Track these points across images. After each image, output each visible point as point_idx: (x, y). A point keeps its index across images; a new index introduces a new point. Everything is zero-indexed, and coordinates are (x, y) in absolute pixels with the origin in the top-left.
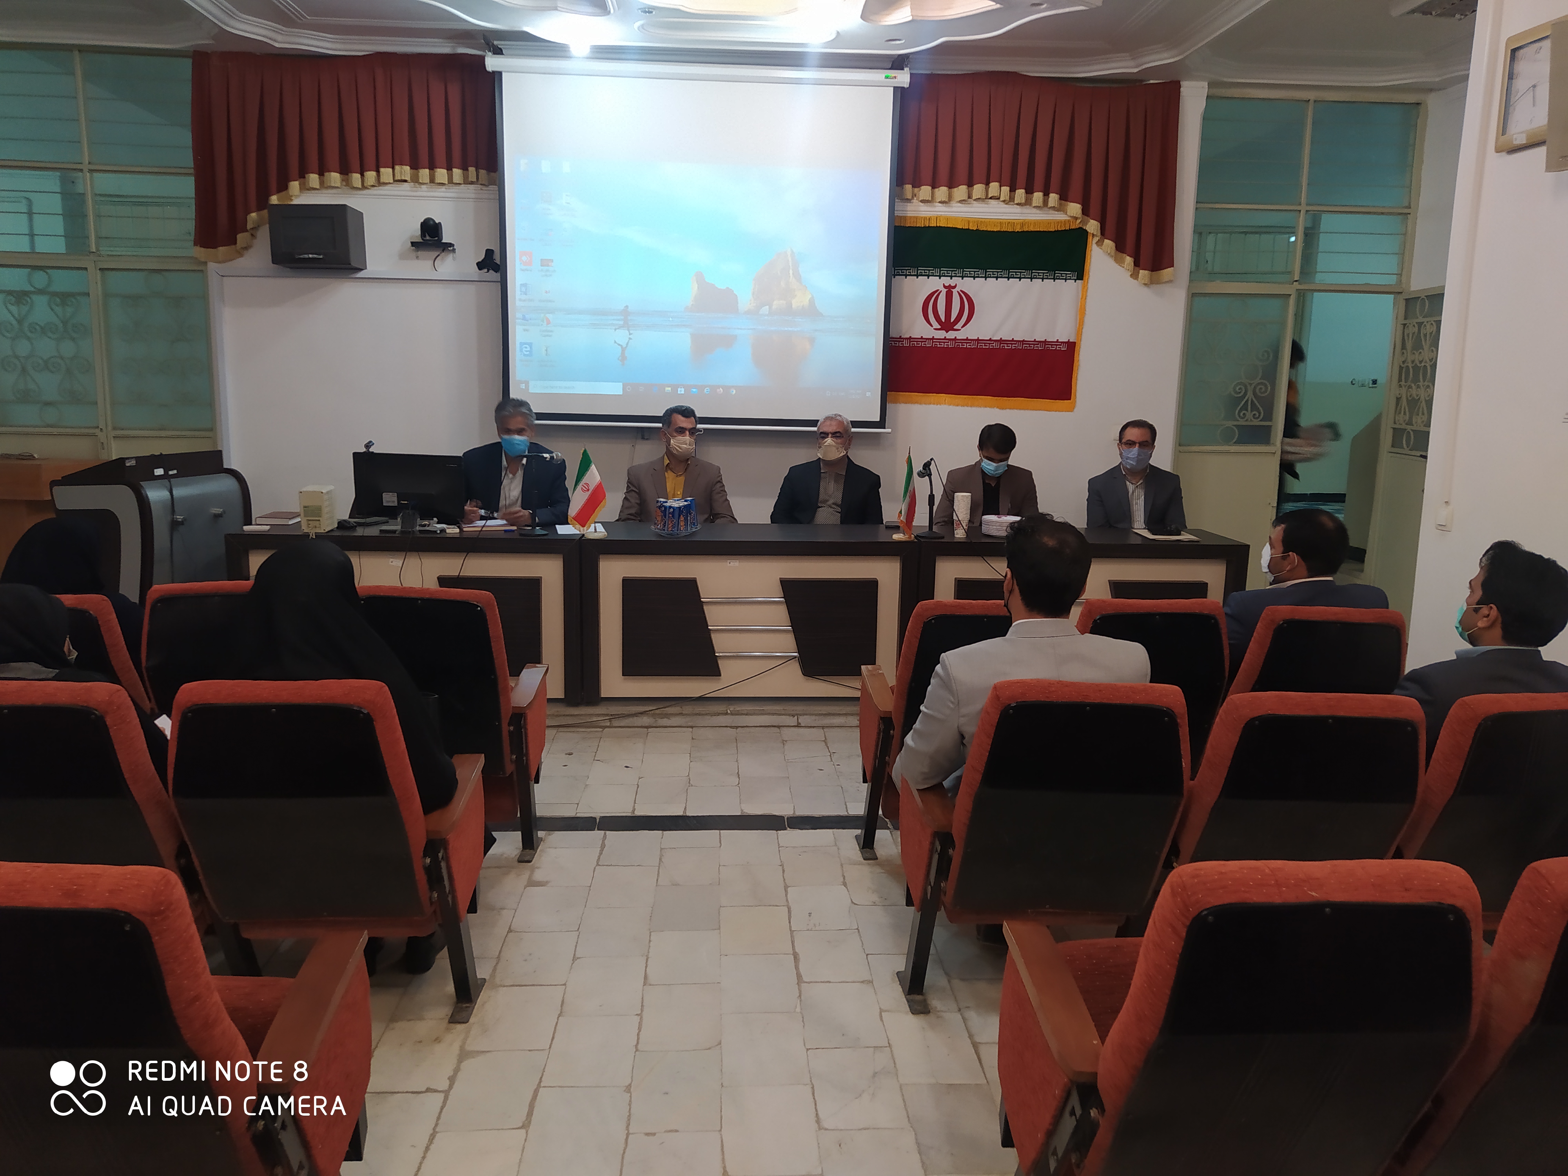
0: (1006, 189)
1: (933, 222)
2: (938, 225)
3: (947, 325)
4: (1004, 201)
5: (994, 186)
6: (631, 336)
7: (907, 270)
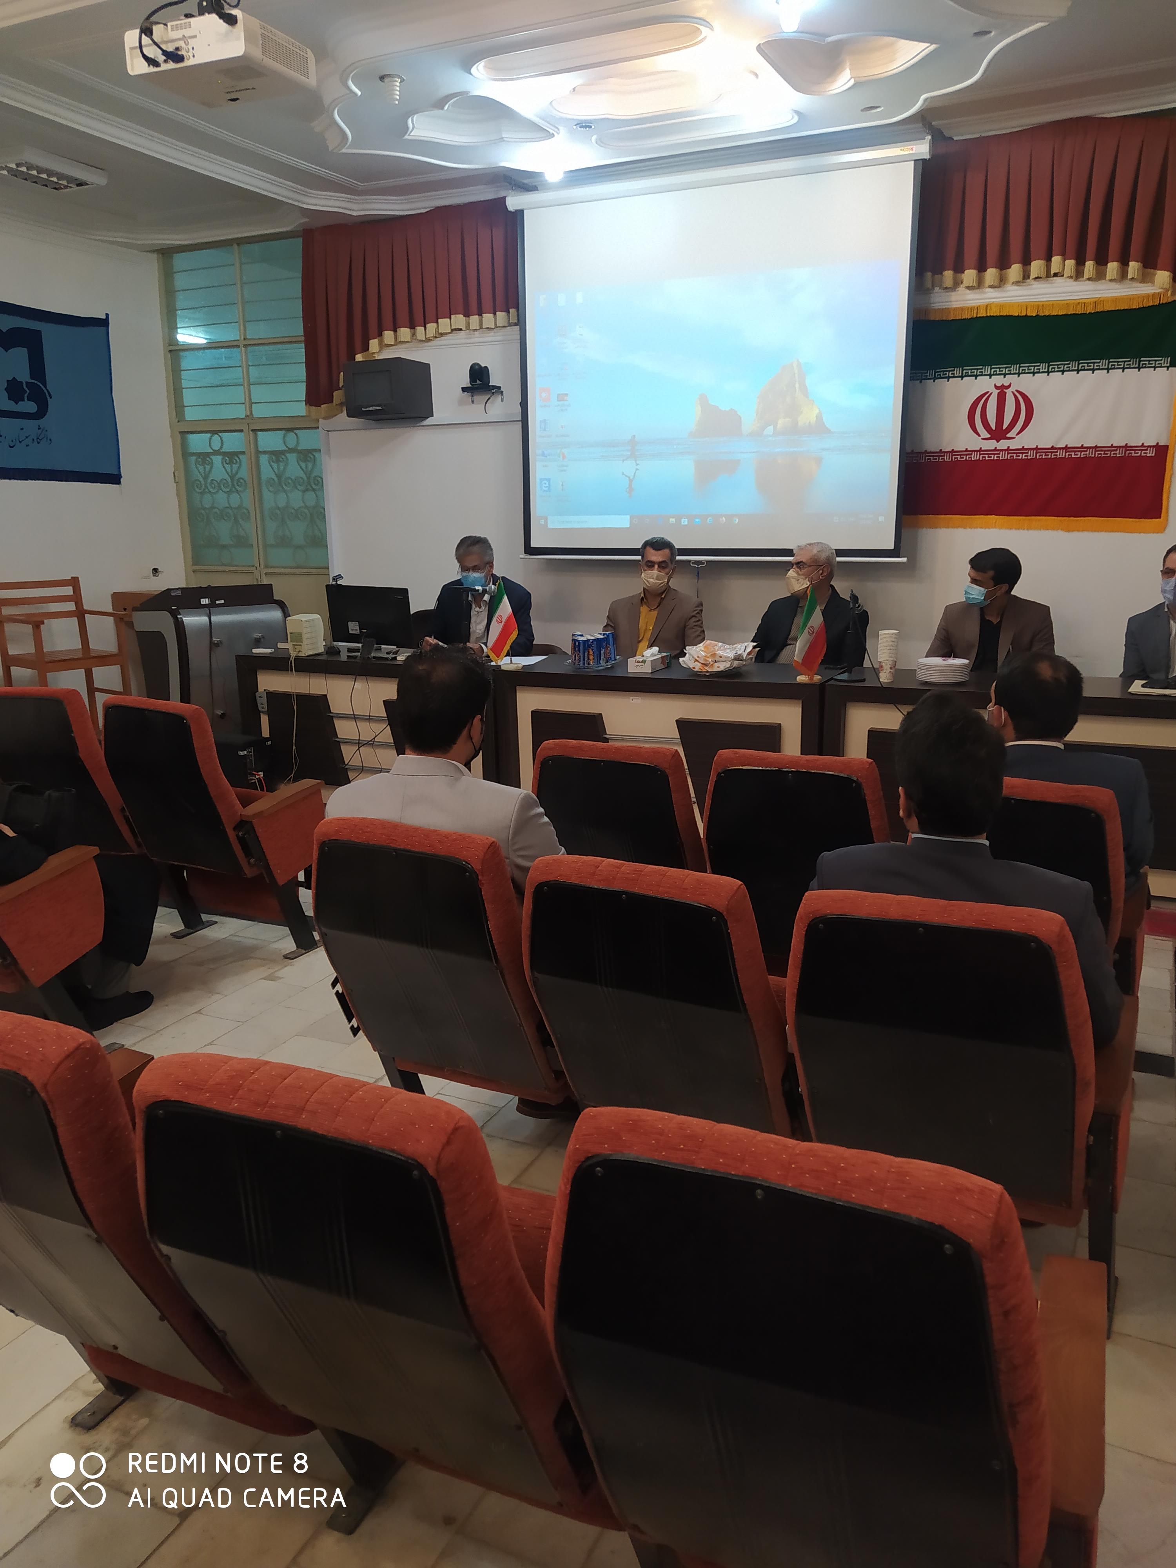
0: (1070, 263)
1: (981, 312)
2: (988, 315)
3: (999, 433)
4: (1071, 277)
5: (1056, 260)
7: (949, 371)
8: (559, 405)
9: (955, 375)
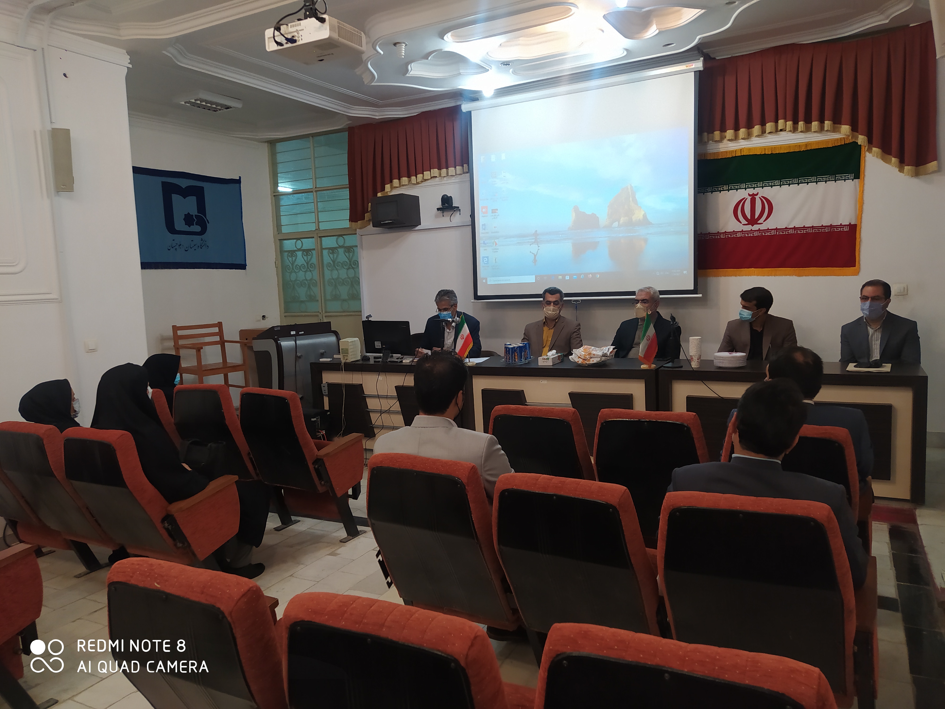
0: (789, 123)
1: (738, 153)
2: (742, 154)
3: (753, 221)
4: (790, 131)
5: (781, 122)
6: (539, 248)
7: (721, 187)
8: (492, 216)
9: (724, 189)
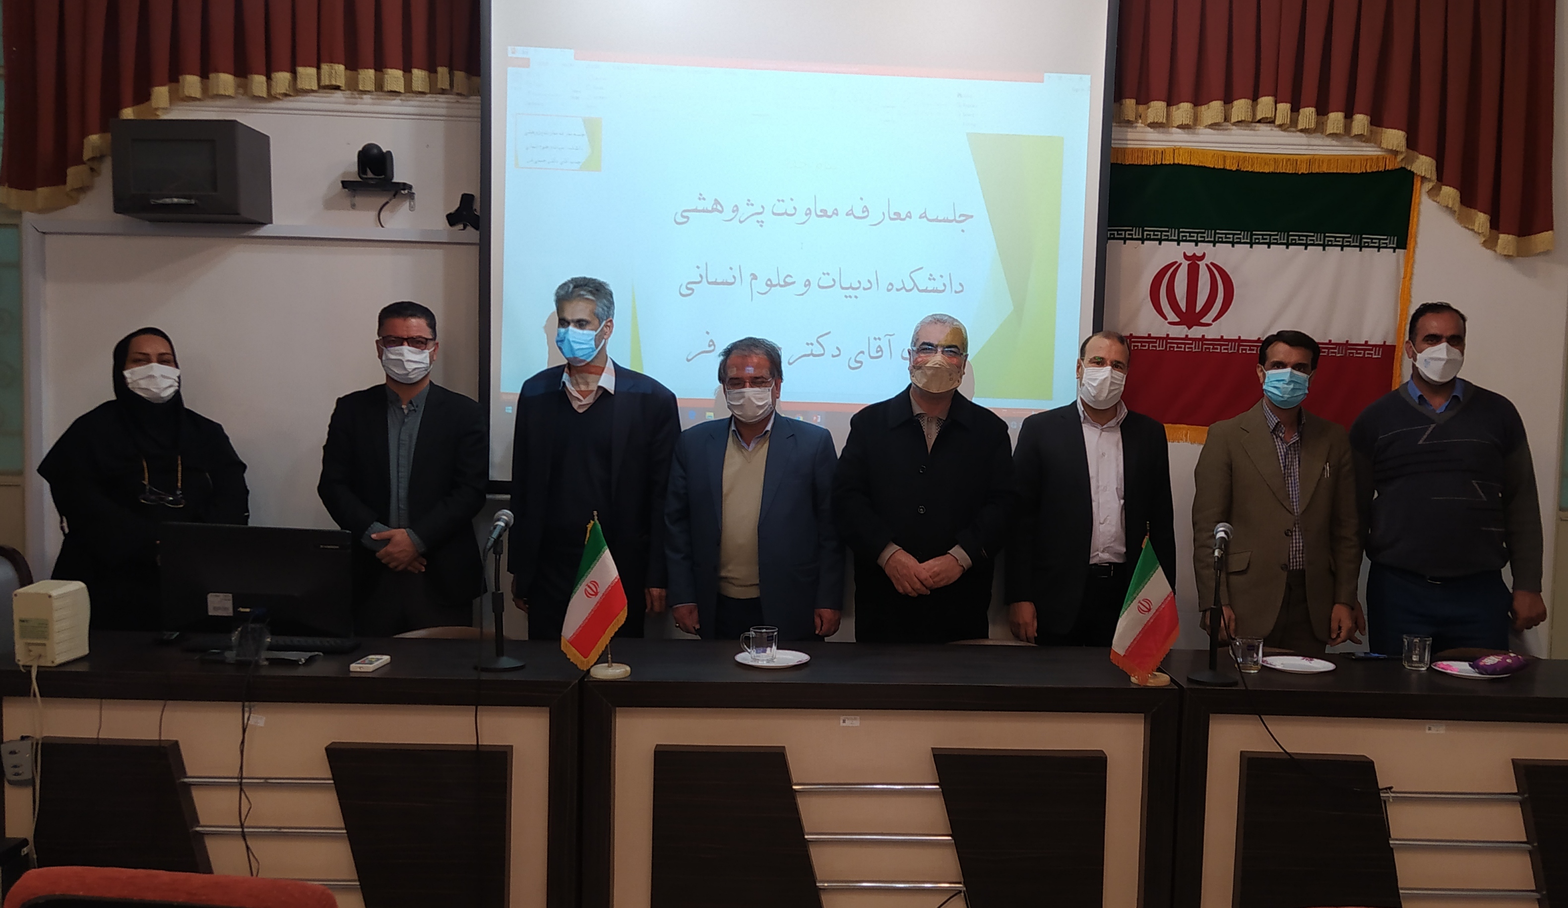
0: (1284, 108)
1: (1168, 158)
2: (1176, 162)
3: (1190, 318)
4: (1280, 126)
5: (1266, 102)
7: (1126, 231)
9: (1134, 237)
